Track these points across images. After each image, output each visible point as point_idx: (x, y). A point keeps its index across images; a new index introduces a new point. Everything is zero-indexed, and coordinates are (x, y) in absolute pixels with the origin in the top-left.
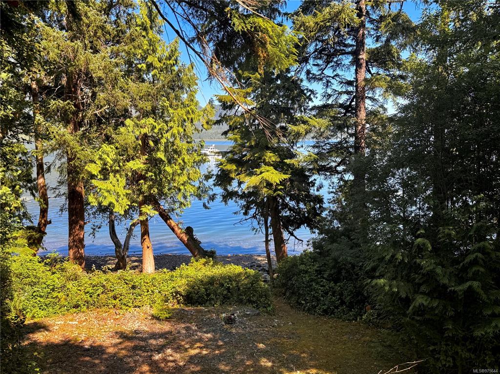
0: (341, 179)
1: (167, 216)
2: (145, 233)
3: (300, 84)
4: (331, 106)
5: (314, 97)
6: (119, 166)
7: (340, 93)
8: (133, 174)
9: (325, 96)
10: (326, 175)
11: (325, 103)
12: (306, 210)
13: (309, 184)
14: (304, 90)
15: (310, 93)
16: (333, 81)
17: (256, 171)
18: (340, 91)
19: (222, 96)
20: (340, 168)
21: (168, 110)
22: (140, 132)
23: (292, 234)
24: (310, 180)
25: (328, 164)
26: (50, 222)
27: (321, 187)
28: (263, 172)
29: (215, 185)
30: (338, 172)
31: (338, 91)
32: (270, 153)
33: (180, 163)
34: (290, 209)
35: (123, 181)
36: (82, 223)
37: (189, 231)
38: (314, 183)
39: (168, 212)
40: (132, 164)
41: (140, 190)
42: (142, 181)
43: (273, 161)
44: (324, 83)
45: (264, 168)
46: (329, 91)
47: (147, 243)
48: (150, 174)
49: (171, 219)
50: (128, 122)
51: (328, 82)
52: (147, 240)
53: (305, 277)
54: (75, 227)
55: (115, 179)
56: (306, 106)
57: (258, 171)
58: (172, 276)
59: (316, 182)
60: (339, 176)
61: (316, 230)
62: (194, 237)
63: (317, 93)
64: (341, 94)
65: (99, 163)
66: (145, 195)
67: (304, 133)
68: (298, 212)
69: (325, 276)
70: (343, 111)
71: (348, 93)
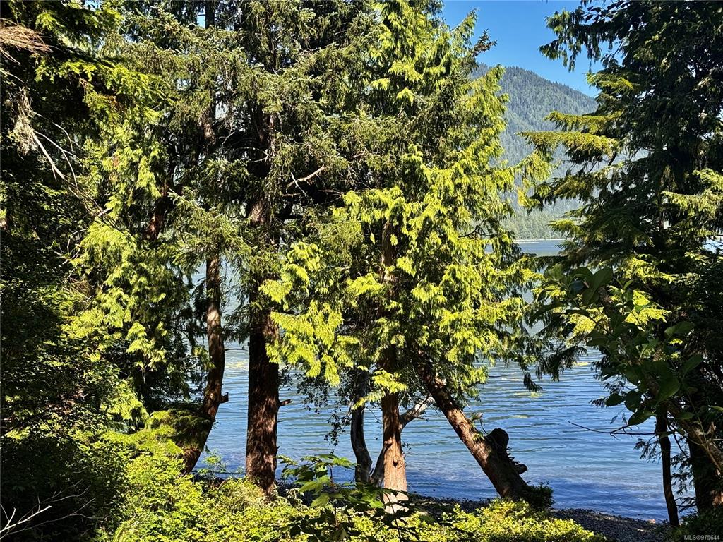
1: (448, 401)
2: (391, 432)
22: (373, 218)
26: (226, 399)
35: (337, 319)
36: (272, 401)
37: (497, 440)
40: (359, 284)
47: (393, 454)
49: (457, 407)
50: (349, 197)
52: (394, 447)
54: (258, 409)
55: (320, 313)
65: (287, 280)
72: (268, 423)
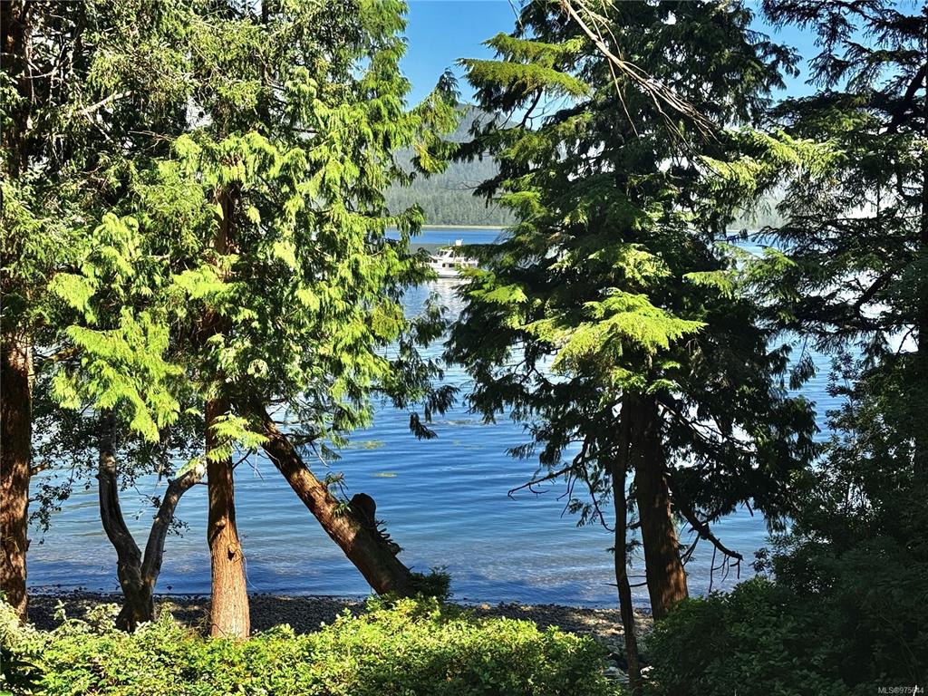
0: (876, 349)
1: (290, 457)
2: (222, 507)
3: (742, 28)
4: (845, 102)
5: (789, 71)
6: (153, 286)
7: (878, 58)
8: (190, 313)
9: (824, 68)
10: (823, 334)
11: (823, 89)
12: (753, 448)
13: (764, 361)
14: (756, 47)
15: (774, 57)
16: (852, 18)
17: (593, 308)
18: (875, 49)
19: (486, 64)
20: (872, 311)
21: (312, 108)
22: (220, 179)
23: (705, 533)
24: (769, 349)
25: (832, 295)
27: (806, 371)
28: (616, 312)
29: (449, 359)
30: (866, 325)
31: (869, 51)
32: (640, 249)
33: (343, 280)
34: (701, 446)
35: (161, 337)
37: (362, 508)
38: (784, 360)
39: (296, 444)
40: (191, 281)
41: (210, 365)
42: (218, 337)
43: (646, 278)
44: (824, 24)
45: (617, 298)
46: (840, 51)
47: (227, 540)
48: (246, 313)
49: (304, 466)
50: (183, 144)
51: (836, 20)
52: (227, 531)
53: (749, 662)
55: (137, 326)
56: (761, 101)
57: (599, 308)
58: (310, 648)
59: (790, 356)
60: (870, 337)
61: (789, 520)
62: (379, 529)
63: (798, 59)
64: (879, 61)
65: (91, 274)
66: (228, 380)
67: (753, 185)
68: (727, 454)
69: (816, 660)
70: (885, 118)
71: (901, 57)
72: (17, 505)
